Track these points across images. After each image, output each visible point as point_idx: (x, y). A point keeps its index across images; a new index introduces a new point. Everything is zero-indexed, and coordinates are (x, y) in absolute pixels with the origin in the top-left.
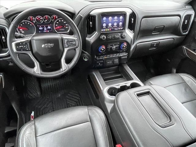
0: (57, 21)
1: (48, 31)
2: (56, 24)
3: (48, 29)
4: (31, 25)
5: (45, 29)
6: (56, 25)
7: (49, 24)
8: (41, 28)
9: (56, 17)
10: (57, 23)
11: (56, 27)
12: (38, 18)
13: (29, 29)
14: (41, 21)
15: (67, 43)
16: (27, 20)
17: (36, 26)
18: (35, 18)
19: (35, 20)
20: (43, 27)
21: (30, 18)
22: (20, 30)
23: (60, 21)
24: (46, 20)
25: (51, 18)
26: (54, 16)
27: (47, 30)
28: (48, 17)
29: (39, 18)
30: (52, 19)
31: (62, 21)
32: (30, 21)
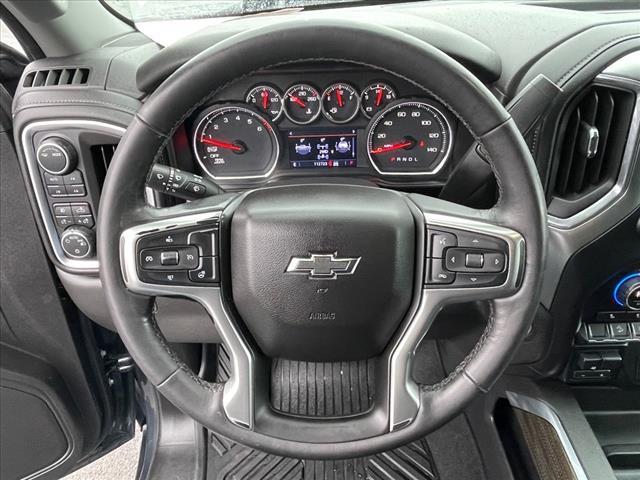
0: (387, 116)
1: (336, 164)
2: (380, 128)
3: (338, 156)
4: (259, 129)
5: (324, 152)
6: (381, 136)
7: (345, 130)
8: (303, 148)
9: (385, 93)
10: (387, 123)
11: (375, 142)
12: (295, 94)
13: (246, 149)
14: (309, 112)
15: (443, 258)
16: (243, 102)
17: (282, 135)
18: (282, 93)
19: (283, 108)
20: (314, 142)
21: (257, 95)
22: (209, 149)
23: (401, 114)
24: (334, 110)
25: (359, 99)
26: (378, 88)
27: (332, 157)
28: (347, 93)
29: (304, 99)
30: (364, 103)
31: (415, 114)
32: (258, 109)
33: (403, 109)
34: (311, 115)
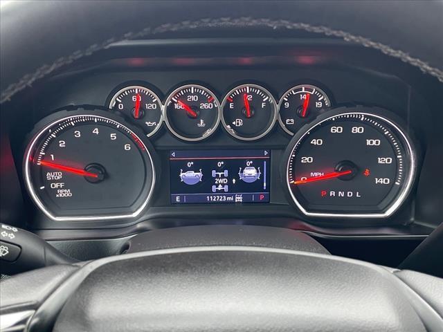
0: (315, 133)
1: (239, 199)
2: (304, 149)
3: (242, 187)
4: (127, 147)
5: (221, 184)
6: (306, 160)
7: (254, 151)
8: (191, 176)
9: (314, 99)
10: (315, 142)
11: (298, 169)
12: (183, 98)
13: (106, 176)
14: (202, 124)
16: (104, 109)
17: (161, 156)
18: (163, 98)
19: (163, 117)
20: (206, 167)
21: (126, 99)
22: (49, 176)
23: (335, 130)
24: (239, 122)
25: (278, 107)
26: (304, 92)
27: (233, 189)
28: (258, 99)
29: (194, 107)
30: (284, 113)
31: (356, 130)
32: (127, 118)
33: (338, 122)
34: (204, 129)
